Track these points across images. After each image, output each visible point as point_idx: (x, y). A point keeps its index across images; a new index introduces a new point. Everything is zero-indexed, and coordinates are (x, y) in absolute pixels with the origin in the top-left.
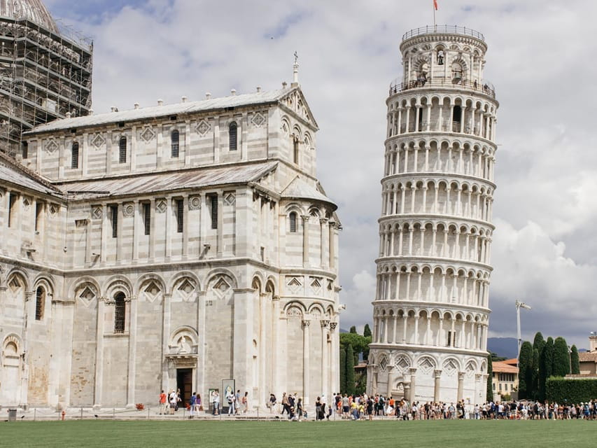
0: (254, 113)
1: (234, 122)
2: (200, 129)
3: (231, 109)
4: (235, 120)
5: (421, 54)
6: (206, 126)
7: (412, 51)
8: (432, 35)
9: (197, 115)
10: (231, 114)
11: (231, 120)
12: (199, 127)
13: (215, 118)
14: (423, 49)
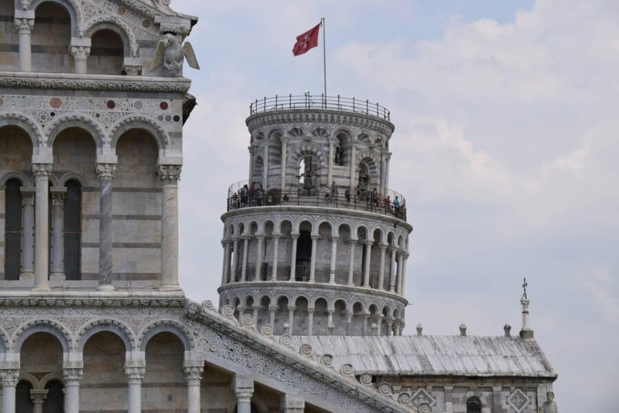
0: (513, 388)
1: (476, 398)
2: (416, 401)
3: (474, 378)
4: (477, 394)
5: (308, 140)
6: (426, 397)
7: (290, 133)
8: (332, 113)
9: (416, 379)
10: (473, 385)
11: (470, 394)
12: (414, 399)
13: (446, 388)
14: (313, 133)
